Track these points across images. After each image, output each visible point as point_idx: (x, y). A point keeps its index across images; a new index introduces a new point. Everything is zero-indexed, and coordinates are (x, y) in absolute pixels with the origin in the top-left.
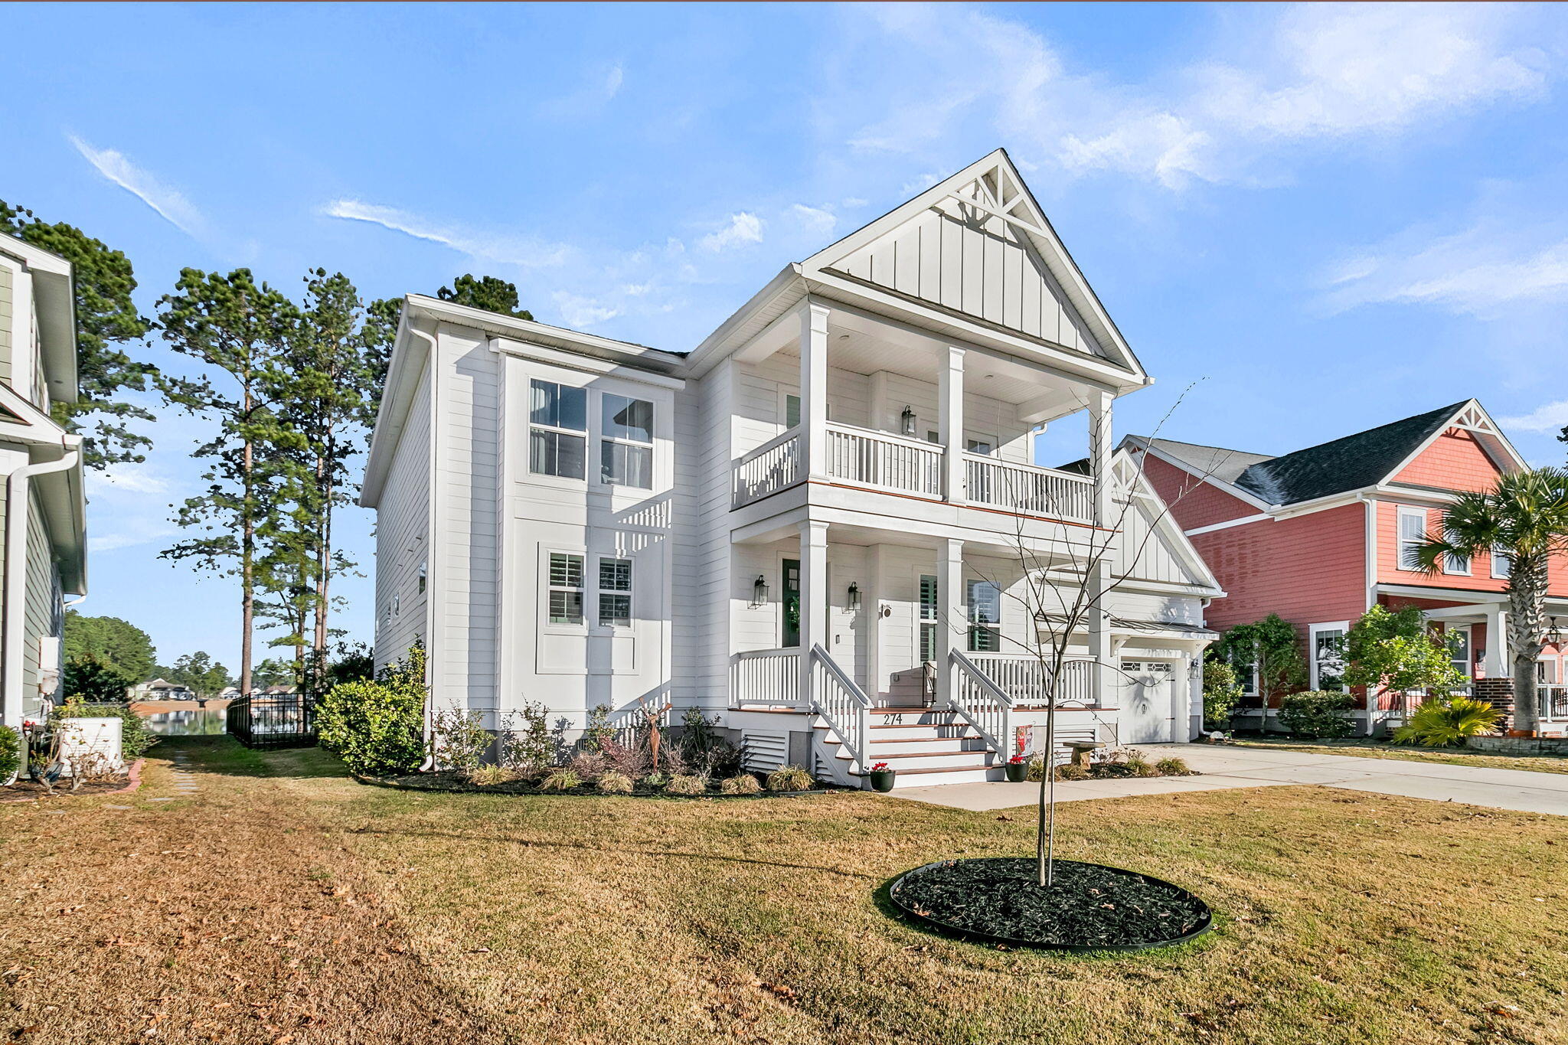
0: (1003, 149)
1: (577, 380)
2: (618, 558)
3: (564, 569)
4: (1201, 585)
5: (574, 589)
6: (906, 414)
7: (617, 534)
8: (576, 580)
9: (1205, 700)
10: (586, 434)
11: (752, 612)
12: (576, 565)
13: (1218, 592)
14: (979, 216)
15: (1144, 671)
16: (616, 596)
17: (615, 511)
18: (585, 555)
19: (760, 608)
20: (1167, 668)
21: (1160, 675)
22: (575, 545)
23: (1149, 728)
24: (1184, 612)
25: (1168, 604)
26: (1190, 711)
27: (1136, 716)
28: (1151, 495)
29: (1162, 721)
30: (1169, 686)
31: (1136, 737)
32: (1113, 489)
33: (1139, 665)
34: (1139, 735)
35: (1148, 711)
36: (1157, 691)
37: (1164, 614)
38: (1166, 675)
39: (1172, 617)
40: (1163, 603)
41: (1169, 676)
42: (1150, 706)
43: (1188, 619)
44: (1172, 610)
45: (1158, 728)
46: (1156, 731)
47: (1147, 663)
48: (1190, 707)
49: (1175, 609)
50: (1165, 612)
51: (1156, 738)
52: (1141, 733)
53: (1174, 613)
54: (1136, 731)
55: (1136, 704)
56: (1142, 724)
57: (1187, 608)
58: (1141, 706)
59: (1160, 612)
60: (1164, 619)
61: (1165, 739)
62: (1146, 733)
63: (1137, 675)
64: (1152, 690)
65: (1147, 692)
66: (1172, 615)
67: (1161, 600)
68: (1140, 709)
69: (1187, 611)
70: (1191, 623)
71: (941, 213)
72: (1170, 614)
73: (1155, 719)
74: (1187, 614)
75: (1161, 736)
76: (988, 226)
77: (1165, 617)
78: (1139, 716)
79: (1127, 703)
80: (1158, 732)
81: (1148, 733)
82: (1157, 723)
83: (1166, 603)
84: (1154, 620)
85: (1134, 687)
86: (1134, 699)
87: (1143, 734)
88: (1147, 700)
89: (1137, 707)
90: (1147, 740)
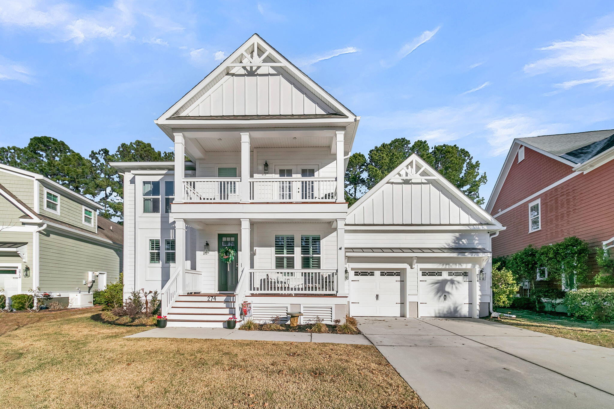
0: (256, 34)
1: (157, 179)
2: (171, 239)
3: (155, 244)
4: (487, 224)
5: (157, 251)
6: (266, 165)
7: (171, 230)
8: (158, 248)
9: (494, 293)
10: (160, 197)
11: (205, 256)
12: (158, 242)
13: (499, 227)
14: (254, 69)
15: (445, 276)
16: (172, 252)
17: (170, 222)
18: (160, 239)
19: (208, 254)
20: (465, 274)
21: (460, 278)
22: (157, 236)
23: (450, 308)
24: (474, 241)
25: (460, 237)
26: (480, 299)
27: (439, 301)
28: (437, 176)
29: (461, 305)
30: (466, 285)
31: (439, 313)
32: (404, 177)
33: (441, 273)
34: (441, 312)
35: (449, 299)
36: (456, 288)
37: (456, 243)
38: (464, 278)
39: (463, 244)
40: (455, 237)
41: (467, 279)
42: (450, 296)
43: (478, 245)
44: (463, 240)
45: (458, 309)
46: (456, 310)
47: (447, 272)
48: (480, 297)
49: (466, 240)
50: (457, 242)
51: (457, 315)
52: (443, 311)
53: (465, 242)
54: (439, 310)
55: (439, 294)
56: (444, 306)
57: (477, 238)
58: (443, 296)
59: (452, 242)
60: (456, 246)
61: (465, 315)
62: (447, 311)
63: (439, 278)
64: (452, 287)
65: (448, 288)
66: (463, 243)
67: (454, 235)
68: (442, 298)
69: (476, 240)
70: (480, 247)
71: (233, 75)
72: (461, 243)
73: (456, 303)
74: (477, 242)
75: (460, 314)
76: (259, 72)
77: (457, 245)
78: (441, 301)
79: (432, 294)
80: (458, 311)
81: (449, 311)
82: (457, 306)
83: (458, 237)
84: (447, 247)
85: (437, 285)
86: (438, 292)
87: (445, 312)
88: (448, 293)
89: (440, 296)
90: (449, 315)
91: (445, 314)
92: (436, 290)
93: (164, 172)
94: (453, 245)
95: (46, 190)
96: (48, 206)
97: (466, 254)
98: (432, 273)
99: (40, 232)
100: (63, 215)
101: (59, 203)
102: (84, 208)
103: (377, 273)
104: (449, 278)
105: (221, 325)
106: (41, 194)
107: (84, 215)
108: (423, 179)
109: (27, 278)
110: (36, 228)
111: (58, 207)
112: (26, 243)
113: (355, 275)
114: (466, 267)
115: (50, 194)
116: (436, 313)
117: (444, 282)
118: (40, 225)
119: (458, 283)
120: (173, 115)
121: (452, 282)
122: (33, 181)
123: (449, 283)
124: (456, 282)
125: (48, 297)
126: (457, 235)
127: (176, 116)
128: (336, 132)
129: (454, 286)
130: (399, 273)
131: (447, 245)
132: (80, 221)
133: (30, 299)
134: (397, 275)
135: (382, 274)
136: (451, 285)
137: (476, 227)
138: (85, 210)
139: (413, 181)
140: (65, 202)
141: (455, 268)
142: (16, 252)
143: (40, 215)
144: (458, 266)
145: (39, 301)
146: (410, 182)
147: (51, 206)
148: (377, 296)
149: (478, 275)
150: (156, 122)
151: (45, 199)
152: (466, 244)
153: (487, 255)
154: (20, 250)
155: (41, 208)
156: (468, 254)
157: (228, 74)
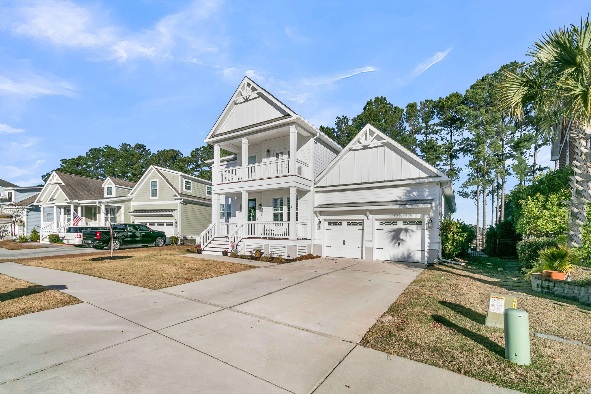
3: (223, 207)
4: (436, 176)
5: (223, 211)
6: (268, 152)
9: (442, 241)
13: (444, 179)
14: (248, 97)
15: (400, 225)
18: (225, 204)
21: (413, 227)
23: (404, 254)
24: (424, 193)
25: (411, 190)
26: (428, 246)
27: (394, 247)
28: (387, 139)
29: (414, 251)
30: (420, 233)
31: (394, 258)
32: (363, 144)
33: (396, 222)
34: (396, 257)
35: (403, 245)
36: (410, 236)
37: (407, 196)
38: (417, 227)
39: (413, 197)
40: (406, 190)
41: (419, 227)
42: (404, 243)
43: (428, 196)
44: (414, 193)
45: (411, 255)
46: (409, 256)
47: (402, 221)
48: (428, 245)
49: (416, 192)
50: (408, 194)
51: (410, 260)
52: (398, 256)
53: (415, 195)
54: (394, 255)
55: (394, 241)
56: (398, 252)
57: (427, 190)
58: (398, 242)
59: (404, 195)
60: (406, 198)
61: (417, 261)
62: (401, 257)
63: (395, 227)
64: (406, 235)
65: (402, 236)
66: (414, 195)
67: (405, 189)
68: (397, 244)
69: (427, 192)
70: (430, 198)
71: (238, 104)
72: (411, 195)
73: (409, 250)
74: (427, 193)
75: (413, 259)
76: (250, 98)
77: (408, 197)
78: (396, 248)
79: (388, 241)
80: (411, 257)
81: (403, 257)
82: (410, 252)
83: (409, 190)
84: (398, 199)
85: (392, 233)
86: (393, 239)
87: (399, 257)
88: (402, 240)
89: (395, 243)
90: (402, 260)
91: (399, 259)
92: (391, 238)
93: (226, 163)
94: (404, 198)
95: (184, 180)
96: (186, 188)
97: (407, 206)
98: (388, 223)
99: (181, 203)
100: (194, 192)
101: (191, 186)
102: (207, 186)
103: (345, 223)
104: (404, 227)
105: (221, 254)
106: (182, 182)
107: (206, 190)
108: (379, 143)
109: (176, 228)
110: (179, 201)
111: (191, 188)
112: (176, 210)
113: (329, 225)
114: (416, 217)
115: (187, 182)
116: (391, 258)
117: (399, 231)
118: (181, 199)
119: (412, 231)
120: (212, 135)
121: (406, 230)
122: (178, 176)
123: (403, 231)
124: (409, 231)
125: (185, 238)
126: (408, 188)
127: (213, 136)
128: (290, 127)
129: (408, 234)
130: (361, 223)
131: (399, 198)
132: (204, 195)
133: (177, 239)
134: (359, 225)
135: (348, 224)
136: (405, 233)
137: (426, 180)
138: (207, 187)
139: (370, 146)
140: (195, 185)
141: (405, 218)
142: (171, 214)
143: (181, 194)
144: (408, 217)
145: (181, 239)
146: (369, 147)
147: (188, 188)
148: (344, 241)
149: (427, 224)
150: (205, 141)
151: (184, 185)
152: (417, 196)
153: (427, 206)
154: (173, 213)
155: (182, 190)
156: (409, 206)
157: (236, 104)
